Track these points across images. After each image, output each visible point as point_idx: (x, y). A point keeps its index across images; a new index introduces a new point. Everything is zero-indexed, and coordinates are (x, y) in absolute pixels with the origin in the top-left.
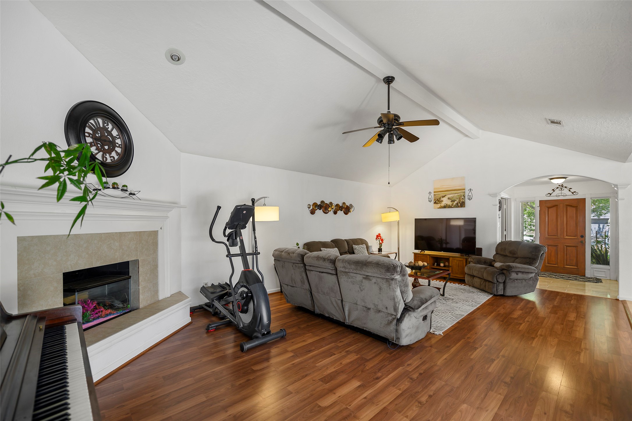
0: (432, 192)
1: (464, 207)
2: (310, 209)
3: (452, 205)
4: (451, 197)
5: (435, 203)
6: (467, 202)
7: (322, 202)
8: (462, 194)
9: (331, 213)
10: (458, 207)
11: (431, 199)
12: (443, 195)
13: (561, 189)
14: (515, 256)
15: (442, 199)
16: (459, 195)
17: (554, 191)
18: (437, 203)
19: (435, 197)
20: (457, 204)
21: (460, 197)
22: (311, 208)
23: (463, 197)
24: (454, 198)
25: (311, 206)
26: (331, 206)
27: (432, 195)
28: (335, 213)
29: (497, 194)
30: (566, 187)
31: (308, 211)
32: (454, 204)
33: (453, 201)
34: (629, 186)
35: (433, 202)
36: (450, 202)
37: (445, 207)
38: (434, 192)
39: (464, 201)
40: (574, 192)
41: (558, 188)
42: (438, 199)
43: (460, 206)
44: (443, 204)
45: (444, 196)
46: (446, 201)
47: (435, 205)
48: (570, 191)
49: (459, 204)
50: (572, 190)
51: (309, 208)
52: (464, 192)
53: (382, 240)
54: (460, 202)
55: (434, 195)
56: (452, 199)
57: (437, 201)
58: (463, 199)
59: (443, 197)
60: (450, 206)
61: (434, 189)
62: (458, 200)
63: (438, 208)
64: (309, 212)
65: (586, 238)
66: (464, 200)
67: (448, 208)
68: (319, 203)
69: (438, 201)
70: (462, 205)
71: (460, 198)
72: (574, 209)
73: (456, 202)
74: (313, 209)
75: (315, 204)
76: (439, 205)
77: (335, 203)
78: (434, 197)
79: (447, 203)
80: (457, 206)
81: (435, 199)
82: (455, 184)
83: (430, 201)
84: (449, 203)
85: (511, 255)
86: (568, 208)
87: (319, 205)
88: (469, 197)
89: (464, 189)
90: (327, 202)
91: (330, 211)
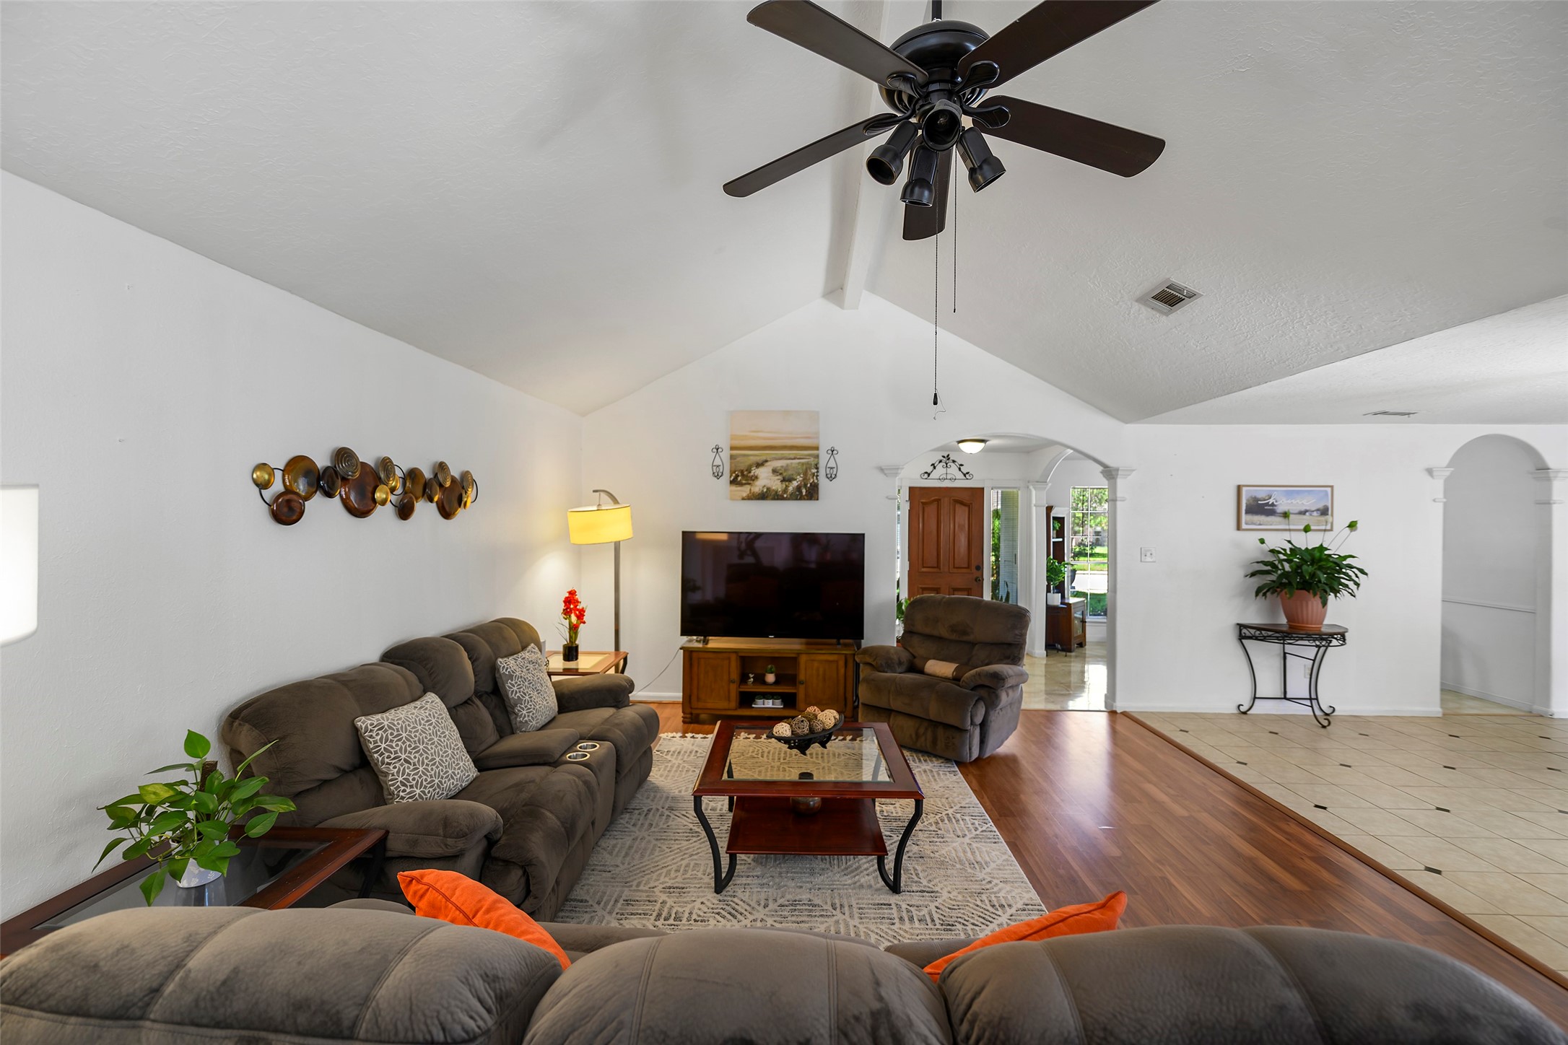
0: (725, 445)
1: (818, 499)
2: (268, 494)
3: (785, 491)
4: (782, 467)
5: (734, 482)
6: (823, 483)
7: (343, 455)
8: (812, 460)
9: (384, 515)
10: (801, 498)
11: (721, 467)
12: (759, 459)
13: (947, 464)
14: (965, 638)
15: (755, 471)
16: (803, 464)
17: (935, 468)
18: (740, 484)
19: (733, 465)
20: (799, 488)
21: (806, 469)
22: (277, 487)
23: (814, 471)
24: (790, 472)
25: (278, 474)
26: (388, 479)
27: (725, 455)
28: (404, 511)
29: (898, 469)
30: (954, 461)
31: (255, 509)
32: (790, 489)
33: (786, 480)
34: (1134, 472)
35: (726, 478)
36: (779, 482)
37: (764, 496)
38: (732, 448)
39: (816, 481)
40: (968, 473)
41: (940, 461)
42: (742, 472)
43: (806, 495)
44: (758, 487)
45: (760, 462)
46: (765, 478)
47: (734, 488)
48: (960, 469)
49: (804, 491)
50: (964, 469)
51: (262, 486)
52: (817, 457)
53: (581, 616)
54: (805, 485)
55: (732, 457)
56: (785, 474)
57: (741, 477)
58: (814, 475)
59: (759, 465)
60: (778, 495)
61: (732, 439)
62: (799, 478)
63: (743, 499)
64: (263, 512)
65: (984, 570)
66: (817, 479)
67: (774, 499)
68: (322, 461)
69: (743, 475)
70: (811, 493)
71: (805, 474)
72: (967, 509)
73: (795, 484)
74: (288, 491)
75: (298, 465)
76: (745, 490)
77: (403, 464)
78: (731, 463)
79: (769, 486)
80: (797, 496)
81: (733, 469)
82: (790, 432)
83: (718, 476)
84: (776, 485)
85: (954, 637)
86: (958, 506)
87: (327, 468)
88: (828, 472)
89: (817, 448)
90: (367, 456)
91: (383, 503)
